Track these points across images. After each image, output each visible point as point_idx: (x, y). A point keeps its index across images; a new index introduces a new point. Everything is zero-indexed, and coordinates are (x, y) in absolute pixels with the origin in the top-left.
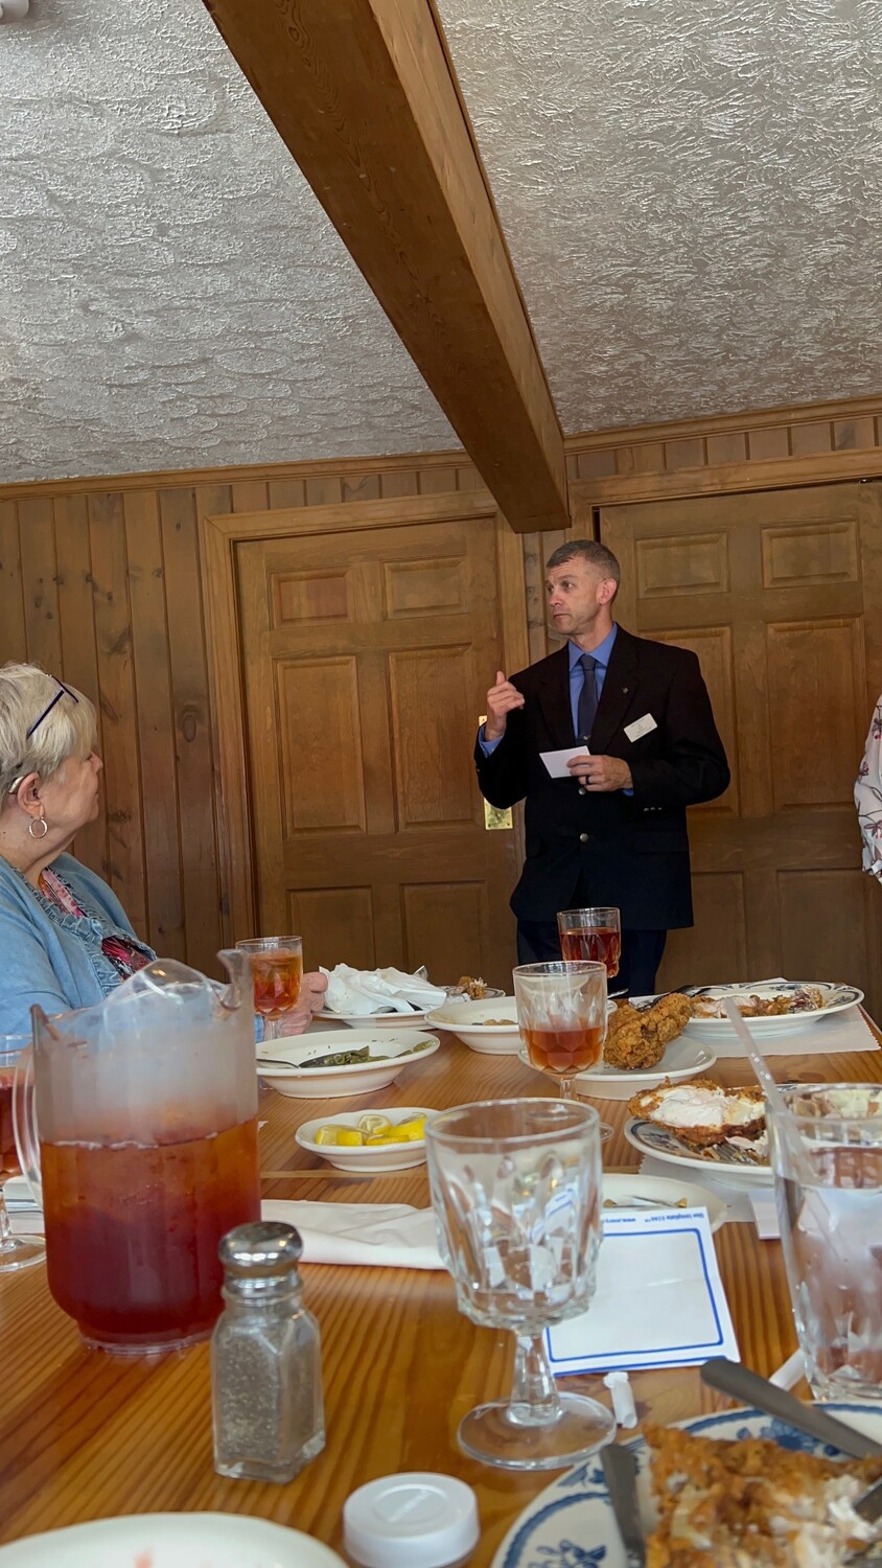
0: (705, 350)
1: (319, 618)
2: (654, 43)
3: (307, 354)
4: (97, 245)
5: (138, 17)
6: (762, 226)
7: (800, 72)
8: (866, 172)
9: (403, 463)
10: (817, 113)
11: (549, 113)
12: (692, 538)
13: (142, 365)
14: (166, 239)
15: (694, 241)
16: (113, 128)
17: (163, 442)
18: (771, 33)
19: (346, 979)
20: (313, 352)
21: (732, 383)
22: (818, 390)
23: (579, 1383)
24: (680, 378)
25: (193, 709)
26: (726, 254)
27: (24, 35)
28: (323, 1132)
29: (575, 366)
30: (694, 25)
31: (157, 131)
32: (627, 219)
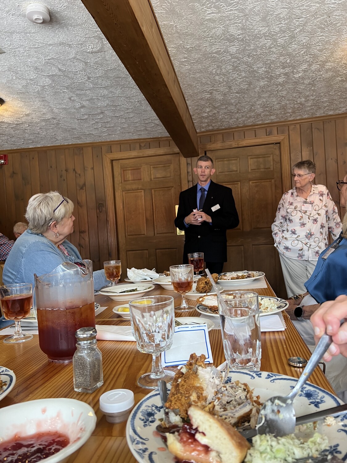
0: (232, 110)
1: (134, 180)
2: (214, 28)
3: (128, 111)
4: (72, 82)
5: (79, 22)
6: (245, 77)
7: (253, 36)
8: (271, 62)
9: (155, 140)
10: (258, 47)
11: (188, 47)
12: (230, 159)
13: (86, 114)
14: (90, 81)
15: (228, 81)
16: (74, 51)
17: (93, 134)
18: (244, 26)
19: (134, 271)
20: (130, 110)
21: (240, 118)
22: (262, 120)
23: (171, 368)
24: (226, 117)
25: (102, 204)
26: (236, 84)
27: (50, 27)
28: (120, 309)
29: (199, 114)
30: (224, 23)
31: (86, 52)
32: (210, 75)
